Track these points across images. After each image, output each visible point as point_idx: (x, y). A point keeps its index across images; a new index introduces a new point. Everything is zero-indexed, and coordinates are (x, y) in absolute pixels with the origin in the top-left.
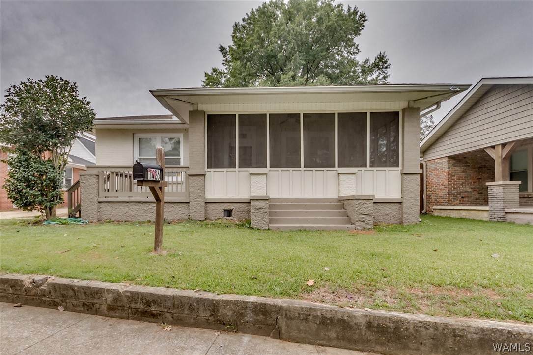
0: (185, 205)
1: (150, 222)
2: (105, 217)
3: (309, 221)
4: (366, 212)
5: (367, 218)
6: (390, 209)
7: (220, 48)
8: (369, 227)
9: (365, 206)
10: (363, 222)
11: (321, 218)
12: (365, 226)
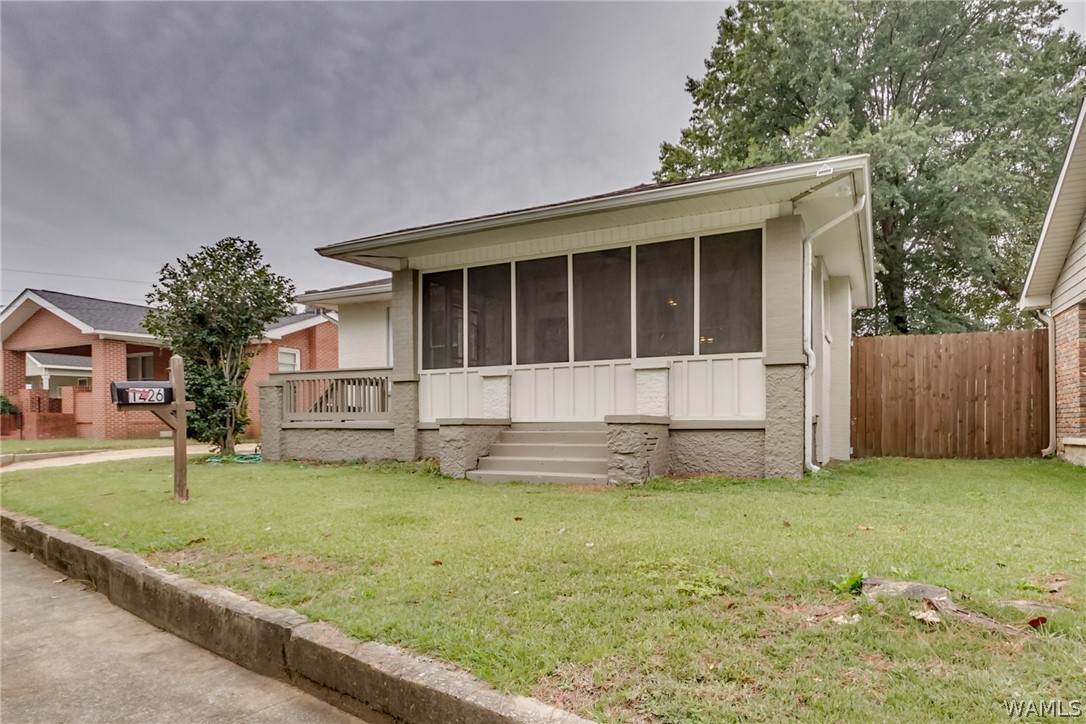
0: (388, 434)
1: (344, 461)
2: (291, 453)
3: (541, 466)
4: (624, 448)
5: (628, 461)
6: (741, 445)
7: (687, 85)
8: (632, 479)
9: (624, 437)
10: (622, 468)
11: (561, 459)
12: (624, 477)
